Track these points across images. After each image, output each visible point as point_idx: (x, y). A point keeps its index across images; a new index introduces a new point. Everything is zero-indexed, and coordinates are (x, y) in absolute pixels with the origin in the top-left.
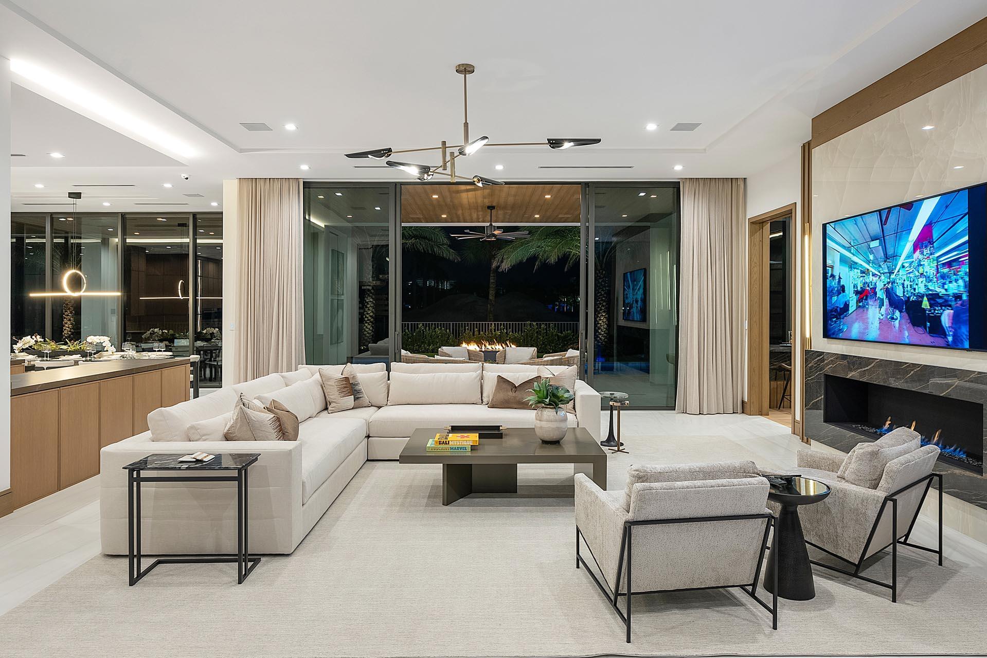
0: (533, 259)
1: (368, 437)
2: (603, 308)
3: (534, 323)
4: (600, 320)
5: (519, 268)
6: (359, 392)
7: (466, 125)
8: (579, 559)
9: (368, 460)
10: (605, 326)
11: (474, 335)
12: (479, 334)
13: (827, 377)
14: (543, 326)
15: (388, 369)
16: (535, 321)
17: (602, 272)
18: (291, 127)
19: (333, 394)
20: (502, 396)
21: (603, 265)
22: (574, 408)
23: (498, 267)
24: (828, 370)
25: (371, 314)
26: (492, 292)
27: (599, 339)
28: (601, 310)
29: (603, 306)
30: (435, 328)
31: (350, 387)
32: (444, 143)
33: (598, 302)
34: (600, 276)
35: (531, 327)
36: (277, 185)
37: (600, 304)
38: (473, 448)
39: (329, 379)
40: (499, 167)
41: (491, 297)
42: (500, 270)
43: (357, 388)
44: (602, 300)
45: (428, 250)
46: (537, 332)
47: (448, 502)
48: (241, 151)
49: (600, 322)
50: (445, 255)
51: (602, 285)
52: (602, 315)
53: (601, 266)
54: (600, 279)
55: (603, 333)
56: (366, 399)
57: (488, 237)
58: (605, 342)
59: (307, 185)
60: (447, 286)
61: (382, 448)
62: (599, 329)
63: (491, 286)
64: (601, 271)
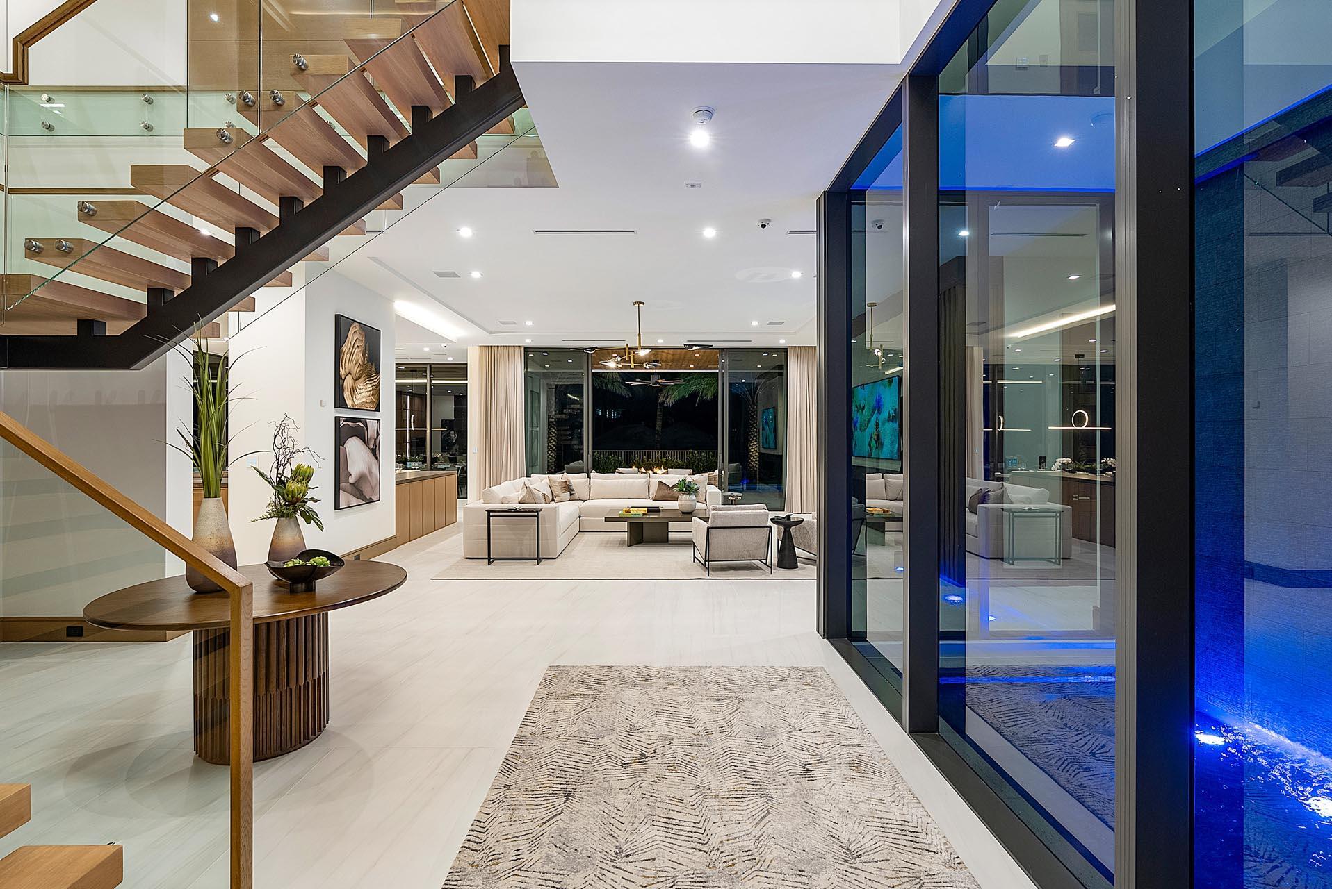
0: (694, 395)
1: (580, 517)
3: (696, 452)
5: (681, 403)
6: (573, 490)
7: (639, 335)
8: (694, 557)
9: (580, 531)
11: (642, 462)
12: (648, 461)
14: (703, 454)
15: (589, 477)
16: (696, 450)
19: (558, 491)
20: (661, 493)
22: (706, 500)
23: (664, 402)
25: (554, 443)
26: (659, 423)
28: (753, 440)
30: (609, 455)
31: (567, 487)
35: (692, 455)
36: (506, 351)
37: (752, 434)
38: (644, 514)
39: (554, 482)
41: (658, 428)
42: (665, 405)
43: (571, 488)
45: (602, 386)
46: (698, 460)
47: (630, 545)
48: (491, 333)
50: (617, 391)
55: (754, 460)
56: (576, 495)
57: (654, 384)
59: (527, 350)
60: (614, 415)
61: (588, 523)
63: (658, 417)
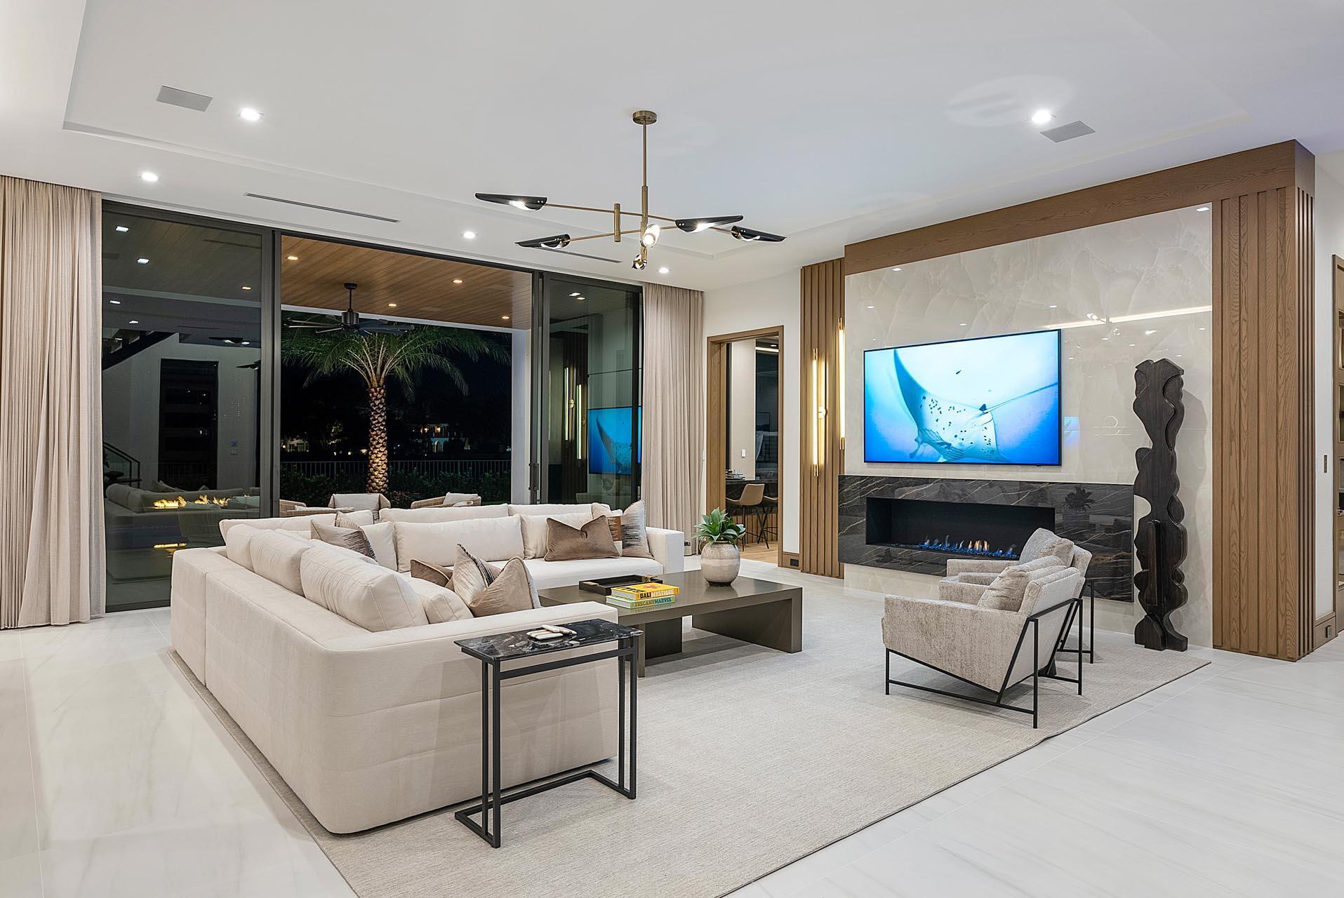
2: (381, 441)
4: (377, 457)
7: (645, 189)
10: (384, 467)
13: (870, 500)
17: (380, 390)
18: (250, 114)
21: (382, 381)
24: (872, 493)
27: (375, 484)
29: (381, 438)
32: (618, 206)
33: (374, 433)
34: (376, 397)
37: (377, 435)
40: (469, 235)
44: (380, 430)
49: (377, 460)
51: (379, 409)
52: (380, 451)
53: (378, 382)
54: (377, 399)
55: (381, 476)
58: (384, 488)
62: (375, 471)
64: (378, 389)
